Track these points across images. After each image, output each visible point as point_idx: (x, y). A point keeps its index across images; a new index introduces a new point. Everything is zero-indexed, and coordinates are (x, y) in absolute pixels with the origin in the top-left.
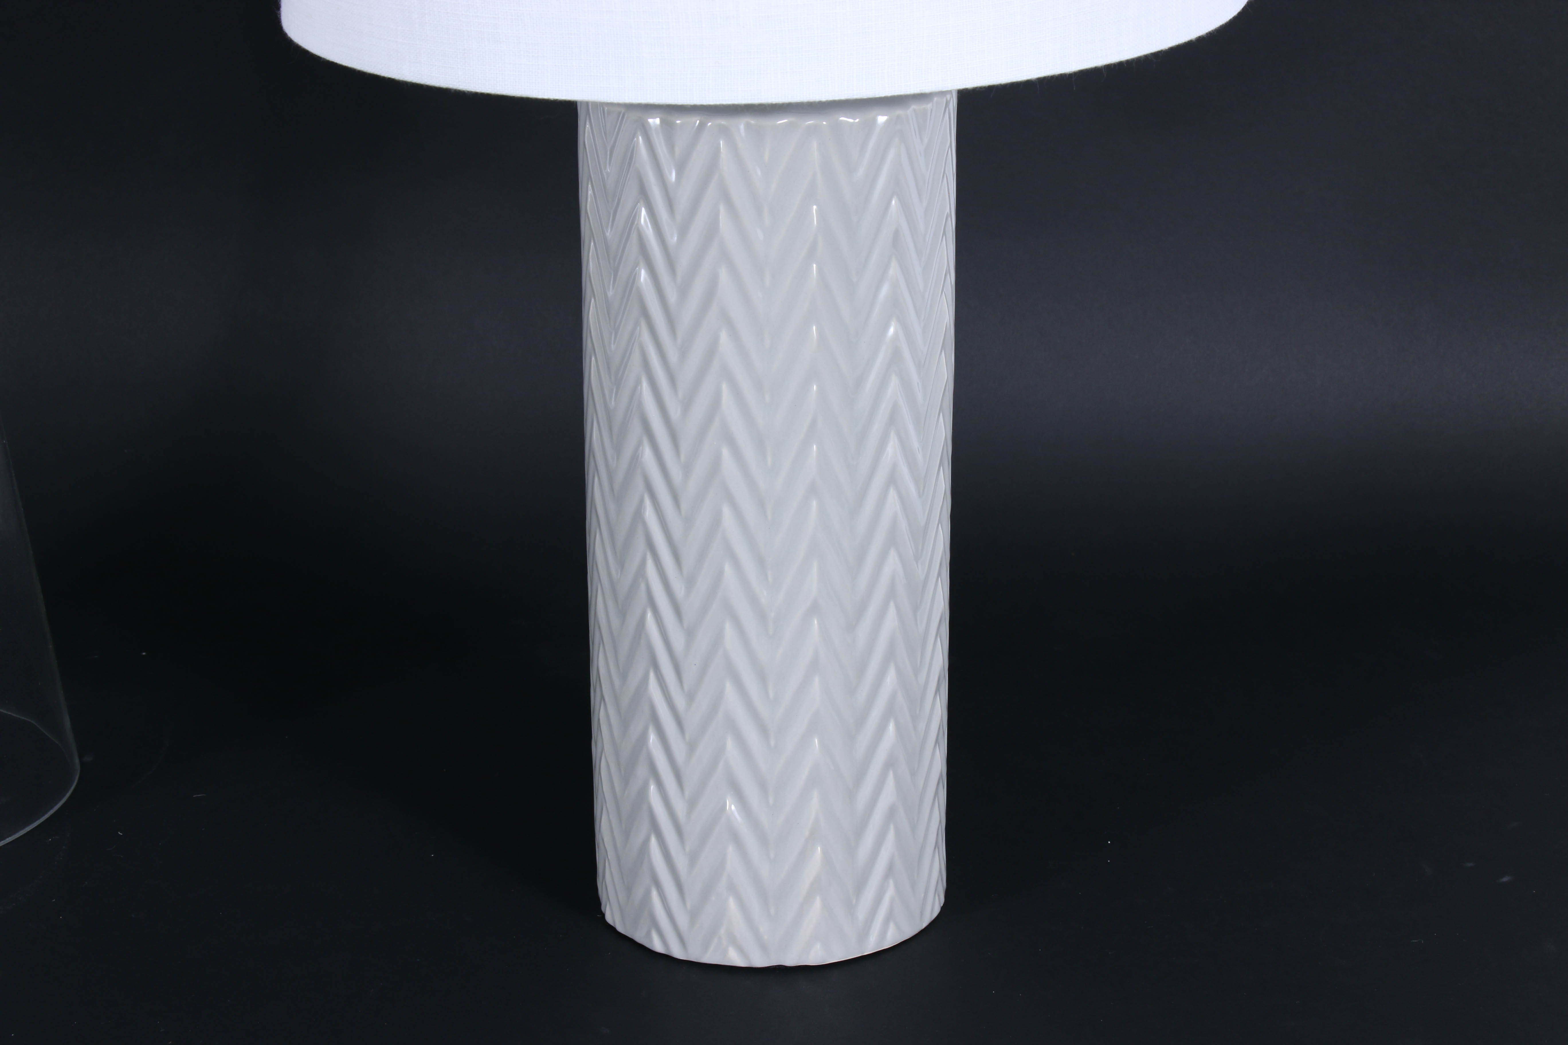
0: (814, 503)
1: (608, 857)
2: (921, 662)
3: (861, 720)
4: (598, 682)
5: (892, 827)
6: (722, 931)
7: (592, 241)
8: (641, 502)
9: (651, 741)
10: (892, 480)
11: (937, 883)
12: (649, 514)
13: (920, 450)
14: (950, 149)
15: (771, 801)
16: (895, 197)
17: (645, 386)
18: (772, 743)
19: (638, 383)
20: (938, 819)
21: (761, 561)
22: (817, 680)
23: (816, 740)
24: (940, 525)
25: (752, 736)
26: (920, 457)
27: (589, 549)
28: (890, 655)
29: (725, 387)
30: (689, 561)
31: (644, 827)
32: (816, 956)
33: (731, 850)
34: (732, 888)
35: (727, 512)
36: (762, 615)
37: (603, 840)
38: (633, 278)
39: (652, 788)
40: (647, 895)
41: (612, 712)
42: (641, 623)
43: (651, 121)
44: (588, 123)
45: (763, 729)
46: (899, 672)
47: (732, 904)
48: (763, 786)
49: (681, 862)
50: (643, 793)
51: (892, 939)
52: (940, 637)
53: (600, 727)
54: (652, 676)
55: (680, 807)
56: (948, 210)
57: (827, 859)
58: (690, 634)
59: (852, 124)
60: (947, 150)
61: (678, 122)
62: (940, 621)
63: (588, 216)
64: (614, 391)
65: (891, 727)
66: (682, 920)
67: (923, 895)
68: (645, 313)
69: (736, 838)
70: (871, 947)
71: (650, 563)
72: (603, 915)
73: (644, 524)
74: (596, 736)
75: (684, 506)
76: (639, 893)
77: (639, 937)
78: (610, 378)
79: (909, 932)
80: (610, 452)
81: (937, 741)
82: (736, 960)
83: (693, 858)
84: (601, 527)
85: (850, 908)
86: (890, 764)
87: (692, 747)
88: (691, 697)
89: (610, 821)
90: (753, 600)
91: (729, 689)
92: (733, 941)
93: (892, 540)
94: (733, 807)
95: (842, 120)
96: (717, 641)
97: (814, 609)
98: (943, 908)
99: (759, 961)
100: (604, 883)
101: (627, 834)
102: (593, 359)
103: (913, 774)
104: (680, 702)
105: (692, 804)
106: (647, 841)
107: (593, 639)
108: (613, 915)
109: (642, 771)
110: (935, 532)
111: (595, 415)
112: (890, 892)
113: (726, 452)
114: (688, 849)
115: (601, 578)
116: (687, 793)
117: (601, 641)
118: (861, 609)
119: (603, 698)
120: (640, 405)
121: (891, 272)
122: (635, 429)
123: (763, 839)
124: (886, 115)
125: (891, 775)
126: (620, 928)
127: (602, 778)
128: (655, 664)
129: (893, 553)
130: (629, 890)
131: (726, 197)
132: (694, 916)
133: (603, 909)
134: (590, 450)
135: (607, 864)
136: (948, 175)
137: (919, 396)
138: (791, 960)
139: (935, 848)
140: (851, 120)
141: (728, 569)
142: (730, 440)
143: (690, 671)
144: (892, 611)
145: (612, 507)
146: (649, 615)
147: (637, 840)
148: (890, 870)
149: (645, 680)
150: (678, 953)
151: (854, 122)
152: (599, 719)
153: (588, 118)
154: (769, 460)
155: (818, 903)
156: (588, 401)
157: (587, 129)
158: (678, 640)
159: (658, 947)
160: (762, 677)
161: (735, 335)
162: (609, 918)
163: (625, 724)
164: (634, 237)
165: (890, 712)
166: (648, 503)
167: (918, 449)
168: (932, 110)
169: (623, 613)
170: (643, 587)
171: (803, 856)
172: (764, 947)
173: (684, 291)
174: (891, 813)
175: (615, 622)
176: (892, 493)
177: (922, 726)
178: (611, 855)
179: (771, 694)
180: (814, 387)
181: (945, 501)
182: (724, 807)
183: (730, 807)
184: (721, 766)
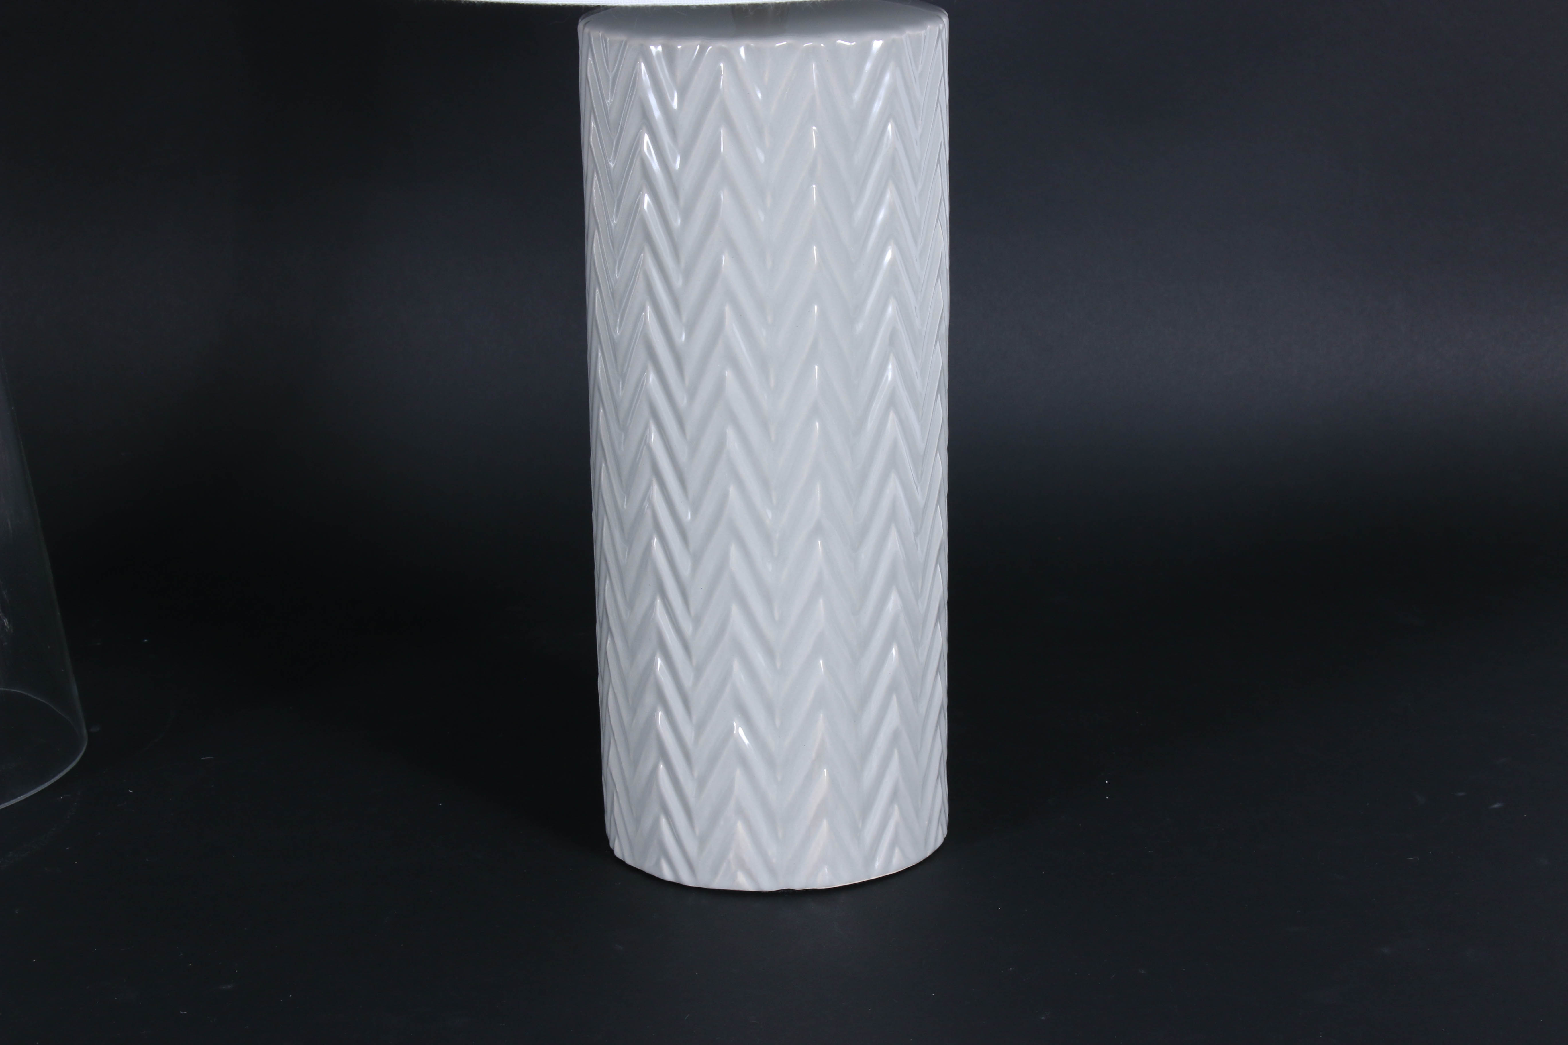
0: (817, 423)
1: (616, 790)
2: (922, 588)
3: (865, 643)
4: (605, 616)
5: (896, 752)
6: (731, 856)
7: (595, 173)
8: (646, 428)
9: (658, 668)
10: (892, 403)
11: (940, 812)
12: (654, 438)
13: (919, 375)
14: (943, 78)
15: (778, 723)
16: (891, 121)
17: (649, 311)
18: (778, 665)
19: (642, 309)
20: (941, 748)
21: (765, 483)
22: (821, 602)
23: (821, 662)
24: (938, 453)
25: (759, 658)
26: (918, 383)
27: (594, 484)
28: (892, 579)
29: (728, 309)
30: (694, 484)
31: (653, 754)
32: (824, 880)
33: (739, 774)
34: (741, 812)
35: (731, 434)
36: (767, 537)
37: (611, 774)
38: (637, 203)
39: (660, 715)
40: (656, 824)
41: (619, 643)
42: (648, 547)
43: (652, 48)
44: (590, 55)
45: (769, 652)
46: (901, 597)
47: (740, 827)
48: (769, 708)
49: (689, 788)
50: (651, 721)
51: (897, 864)
52: (940, 565)
53: (607, 658)
54: (659, 601)
55: (688, 733)
56: (942, 139)
57: (833, 781)
58: (697, 559)
59: (849, 47)
60: (940, 78)
61: (679, 47)
62: (940, 549)
63: (591, 147)
64: (619, 320)
65: (894, 651)
66: (691, 847)
67: (927, 823)
68: (648, 238)
69: (743, 761)
70: (877, 871)
71: (656, 488)
72: (612, 851)
73: (650, 449)
74: (602, 670)
75: (690, 429)
76: (647, 823)
77: (648, 867)
78: (615, 307)
79: (914, 858)
80: (614, 381)
81: (938, 670)
82: (744, 884)
83: (702, 783)
85: (857, 832)
86: (893, 688)
87: (699, 671)
88: (697, 621)
89: (617, 753)
90: (759, 522)
91: (735, 611)
92: (742, 865)
93: (893, 462)
94: (740, 730)
95: (839, 43)
96: (723, 564)
97: (818, 530)
98: (946, 839)
99: (768, 885)
100: (612, 816)
101: (635, 764)
102: (597, 290)
103: (916, 700)
104: (687, 628)
105: (700, 728)
106: (655, 769)
108: (622, 849)
109: (650, 698)
110: (933, 460)
111: (599, 347)
112: (896, 816)
113: (729, 374)
114: (696, 774)
115: (607, 512)
116: (695, 718)
117: (608, 572)
118: (864, 531)
119: (609, 630)
120: (645, 331)
121: (888, 196)
122: (640, 355)
123: (770, 762)
124: (881, 40)
125: (894, 697)
126: (629, 861)
127: (610, 711)
128: (661, 590)
129: (893, 477)
130: (638, 821)
131: (727, 119)
132: (703, 841)
133: (611, 845)
134: (594, 382)
135: (615, 797)
136: (941, 104)
137: (917, 320)
138: (799, 884)
139: (938, 778)
140: (848, 44)
141: (733, 491)
142: (734, 362)
143: (696, 596)
144: (894, 534)
145: (617, 436)
146: (656, 541)
147: (645, 769)
148: (895, 796)
149: (652, 606)
150: (687, 880)
151: (851, 45)
152: (606, 653)
153: (590, 50)
154: (772, 380)
155: (825, 824)
156: (592, 332)
157: (589, 61)
158: (685, 566)
159: (667, 875)
160: (767, 598)
161: (737, 256)
162: (618, 853)
163: (632, 653)
164: (637, 163)
165: (893, 636)
167: (917, 374)
168: (925, 37)
169: (629, 541)
170: (649, 513)
171: (810, 778)
172: (772, 871)
173: (687, 214)
174: (895, 737)
175: (622, 552)
176: (892, 417)
177: (923, 652)
178: (619, 787)
179: (777, 616)
180: (814, 307)
181: (943, 430)
182: (730, 731)
183: (737, 729)
184: (728, 689)
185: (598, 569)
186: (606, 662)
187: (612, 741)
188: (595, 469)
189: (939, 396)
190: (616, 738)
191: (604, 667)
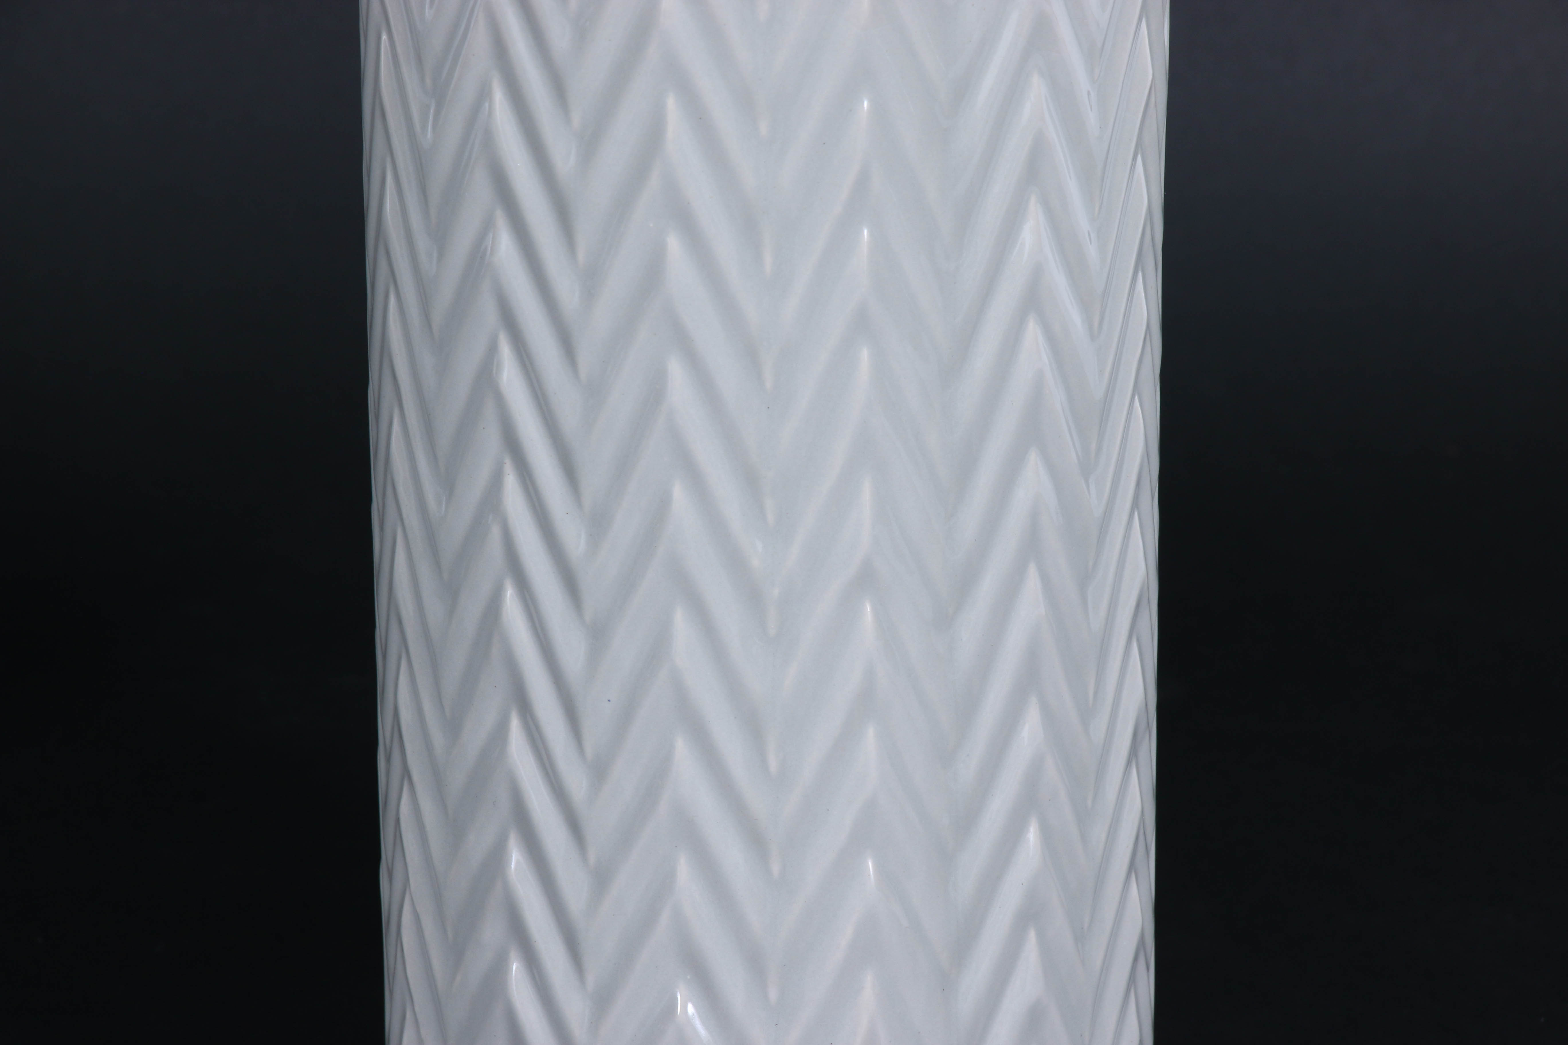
0: (865, 355)
2: (1096, 693)
3: (967, 820)
4: (395, 741)
8: (492, 349)
9: (512, 866)
10: (1033, 301)
12: (509, 375)
13: (1092, 235)
15: (773, 994)
17: (499, 97)
18: (776, 869)
19: (484, 94)
21: (750, 478)
22: (871, 733)
23: (870, 864)
24: (1136, 396)
25: (731, 853)
26: (1092, 251)
28: (1029, 680)
29: (672, 104)
35: (677, 372)
36: (752, 595)
39: (516, 968)
41: (427, 806)
42: (494, 606)
45: (755, 839)
46: (1049, 716)
48: (755, 961)
50: (494, 979)
52: (1138, 640)
54: (515, 725)
58: (598, 634)
62: (1138, 605)
64: (432, 111)
65: (1032, 835)
71: (511, 482)
75: (586, 358)
78: (422, 80)
80: (422, 243)
81: (1132, 867)
84: (404, 402)
86: (1030, 915)
87: (601, 878)
88: (599, 770)
90: (734, 560)
91: (683, 751)
93: (1032, 431)
94: (691, 1009)
96: (657, 649)
97: (866, 580)
102: (384, 37)
103: (1081, 937)
104: (578, 783)
105: (602, 1001)
107: (386, 645)
109: (492, 930)
110: (1125, 412)
111: (389, 160)
113: (674, 245)
115: (405, 516)
116: (591, 979)
117: (404, 651)
119: (406, 773)
120: (489, 140)
122: (479, 192)
125: (1032, 936)
128: (521, 698)
129: (1033, 459)
134: (378, 238)
137: (1092, 118)
141: (679, 494)
142: (684, 218)
143: (598, 714)
144: (1032, 583)
145: (427, 361)
146: (510, 594)
149: (500, 734)
152: (398, 821)
154: (768, 259)
156: (373, 129)
158: (572, 647)
160: (753, 726)
163: (455, 830)
165: (1029, 802)
166: (506, 351)
167: (1089, 235)
169: (452, 590)
170: (495, 532)
175: (435, 609)
176: (1033, 332)
177: (1099, 833)
179: (773, 764)
180: (863, 102)
181: (1148, 349)
182: (670, 1008)
183: (685, 1008)
184: (665, 918)
185: (383, 641)
186: (398, 834)
187: (409, 1015)
188: (377, 417)
189: (1140, 274)
190: (417, 1009)
191: (394, 852)
